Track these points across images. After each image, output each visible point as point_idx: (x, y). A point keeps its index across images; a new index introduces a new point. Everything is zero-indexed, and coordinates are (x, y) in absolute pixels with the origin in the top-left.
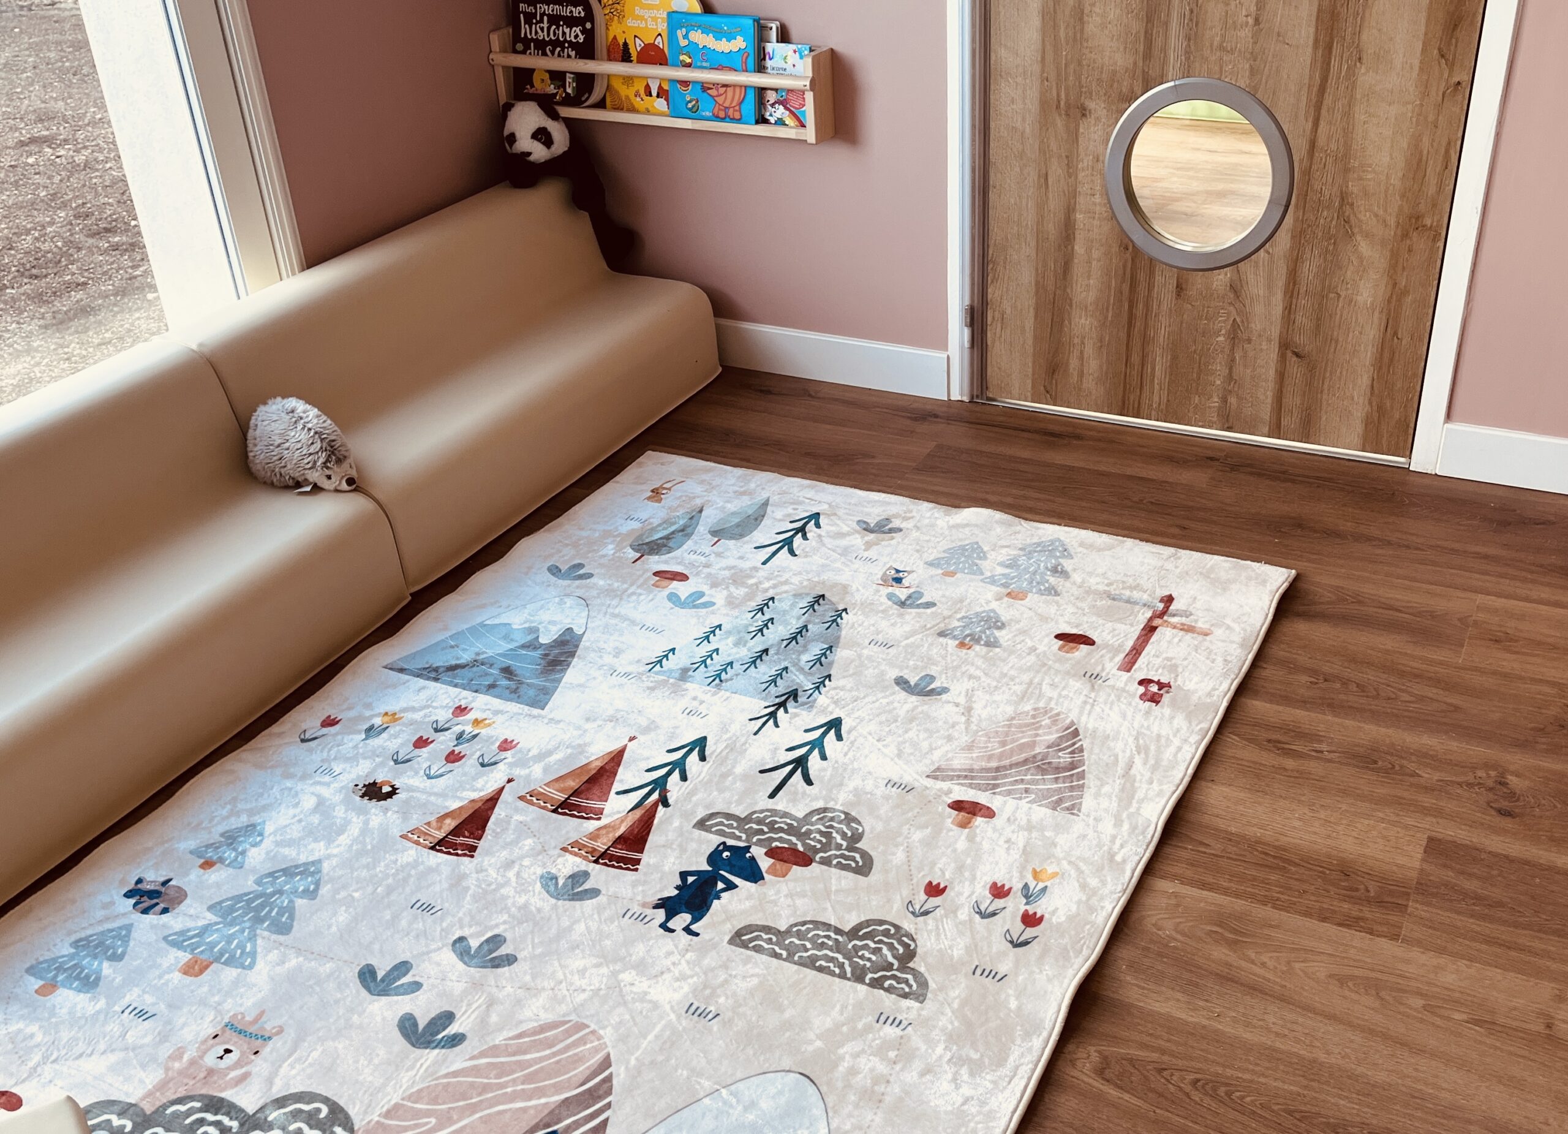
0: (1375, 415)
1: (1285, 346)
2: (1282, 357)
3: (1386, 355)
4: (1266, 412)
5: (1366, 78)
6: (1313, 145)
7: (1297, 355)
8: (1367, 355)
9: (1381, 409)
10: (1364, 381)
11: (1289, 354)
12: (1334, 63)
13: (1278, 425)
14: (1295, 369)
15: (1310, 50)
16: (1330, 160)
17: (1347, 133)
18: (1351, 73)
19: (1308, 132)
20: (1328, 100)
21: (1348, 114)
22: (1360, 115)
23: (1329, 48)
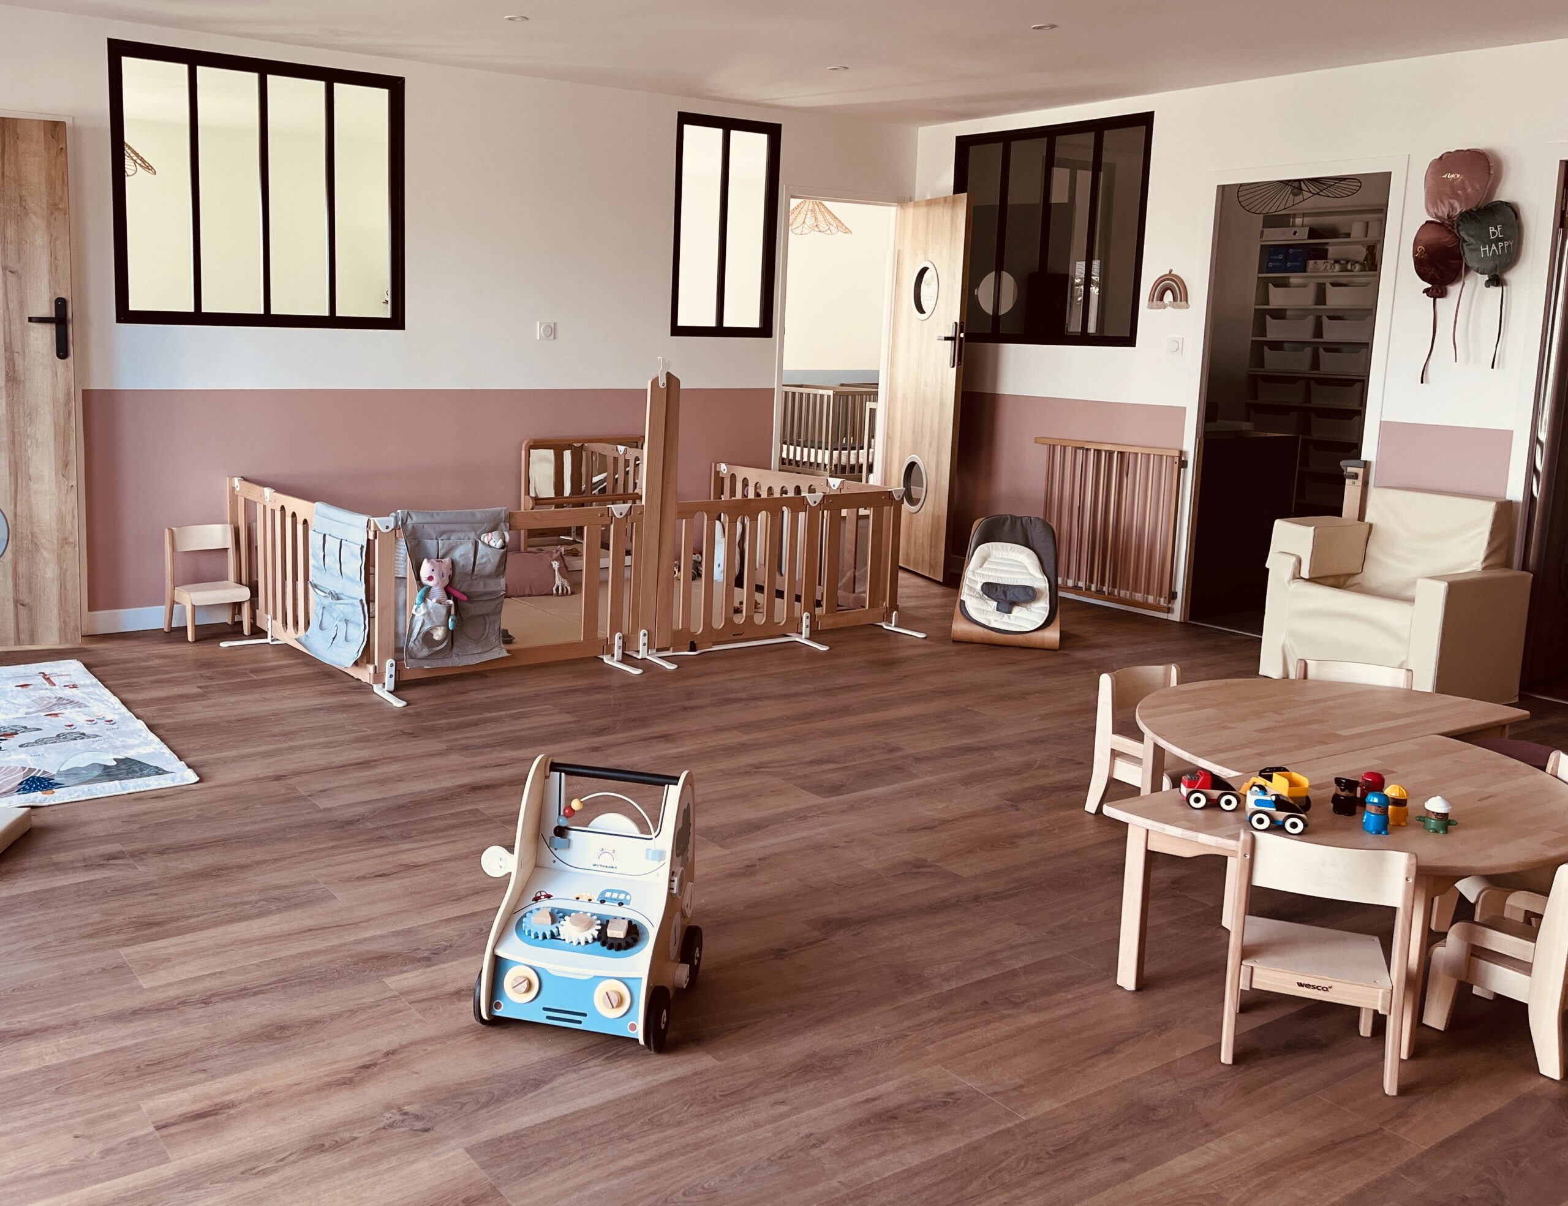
0: (63, 626)
1: (17, 602)
2: (16, 607)
3: (63, 598)
4: (12, 634)
5: (34, 486)
6: (15, 515)
7: (22, 605)
8: (54, 600)
9: (65, 622)
10: (56, 611)
11: (19, 605)
12: (19, 481)
13: (19, 639)
14: (23, 611)
15: (8, 477)
16: (24, 520)
17: (30, 509)
18: (27, 485)
19: (12, 510)
20: (19, 497)
21: (28, 501)
22: (33, 501)
23: (16, 476)
